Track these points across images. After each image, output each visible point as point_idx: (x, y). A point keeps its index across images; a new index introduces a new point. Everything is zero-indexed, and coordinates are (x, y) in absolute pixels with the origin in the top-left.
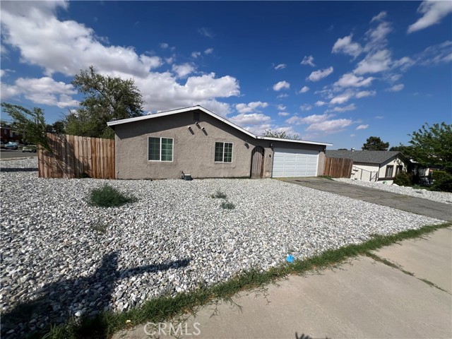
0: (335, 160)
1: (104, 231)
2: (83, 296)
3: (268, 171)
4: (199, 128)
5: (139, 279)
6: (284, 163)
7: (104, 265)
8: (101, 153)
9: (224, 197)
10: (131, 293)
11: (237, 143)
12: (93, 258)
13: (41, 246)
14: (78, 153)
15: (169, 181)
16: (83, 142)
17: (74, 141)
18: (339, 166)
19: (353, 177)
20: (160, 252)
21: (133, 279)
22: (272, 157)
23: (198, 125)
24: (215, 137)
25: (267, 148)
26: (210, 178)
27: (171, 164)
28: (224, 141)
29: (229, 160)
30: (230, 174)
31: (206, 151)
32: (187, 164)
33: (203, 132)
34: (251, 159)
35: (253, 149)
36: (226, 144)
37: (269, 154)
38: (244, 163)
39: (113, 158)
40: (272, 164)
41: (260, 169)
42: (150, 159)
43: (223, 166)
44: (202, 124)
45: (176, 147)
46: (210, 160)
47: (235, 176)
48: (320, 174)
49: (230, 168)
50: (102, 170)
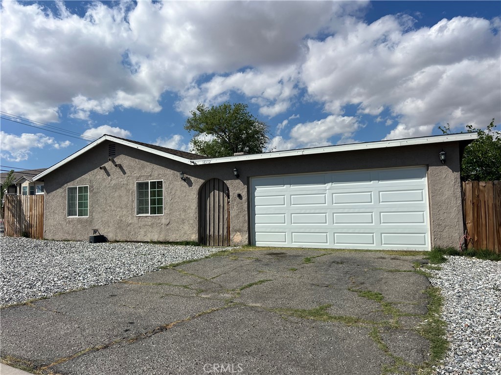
3: (239, 230)
4: (116, 165)
6: (287, 212)
8: (35, 211)
16: (26, 200)
22: (245, 198)
23: (114, 162)
24: (135, 175)
25: (231, 181)
26: (131, 242)
27: (87, 220)
28: (149, 179)
29: (160, 211)
30: (161, 236)
31: (125, 199)
32: (104, 219)
33: (120, 170)
34: (198, 206)
35: (200, 187)
36: (153, 184)
37: (238, 192)
38: (185, 216)
39: (42, 215)
40: (247, 215)
41: (226, 226)
42: (70, 215)
43: (149, 221)
44: (118, 159)
45: (91, 197)
46: (130, 212)
47: (171, 240)
48: (444, 244)
49: (160, 224)
50: (35, 229)
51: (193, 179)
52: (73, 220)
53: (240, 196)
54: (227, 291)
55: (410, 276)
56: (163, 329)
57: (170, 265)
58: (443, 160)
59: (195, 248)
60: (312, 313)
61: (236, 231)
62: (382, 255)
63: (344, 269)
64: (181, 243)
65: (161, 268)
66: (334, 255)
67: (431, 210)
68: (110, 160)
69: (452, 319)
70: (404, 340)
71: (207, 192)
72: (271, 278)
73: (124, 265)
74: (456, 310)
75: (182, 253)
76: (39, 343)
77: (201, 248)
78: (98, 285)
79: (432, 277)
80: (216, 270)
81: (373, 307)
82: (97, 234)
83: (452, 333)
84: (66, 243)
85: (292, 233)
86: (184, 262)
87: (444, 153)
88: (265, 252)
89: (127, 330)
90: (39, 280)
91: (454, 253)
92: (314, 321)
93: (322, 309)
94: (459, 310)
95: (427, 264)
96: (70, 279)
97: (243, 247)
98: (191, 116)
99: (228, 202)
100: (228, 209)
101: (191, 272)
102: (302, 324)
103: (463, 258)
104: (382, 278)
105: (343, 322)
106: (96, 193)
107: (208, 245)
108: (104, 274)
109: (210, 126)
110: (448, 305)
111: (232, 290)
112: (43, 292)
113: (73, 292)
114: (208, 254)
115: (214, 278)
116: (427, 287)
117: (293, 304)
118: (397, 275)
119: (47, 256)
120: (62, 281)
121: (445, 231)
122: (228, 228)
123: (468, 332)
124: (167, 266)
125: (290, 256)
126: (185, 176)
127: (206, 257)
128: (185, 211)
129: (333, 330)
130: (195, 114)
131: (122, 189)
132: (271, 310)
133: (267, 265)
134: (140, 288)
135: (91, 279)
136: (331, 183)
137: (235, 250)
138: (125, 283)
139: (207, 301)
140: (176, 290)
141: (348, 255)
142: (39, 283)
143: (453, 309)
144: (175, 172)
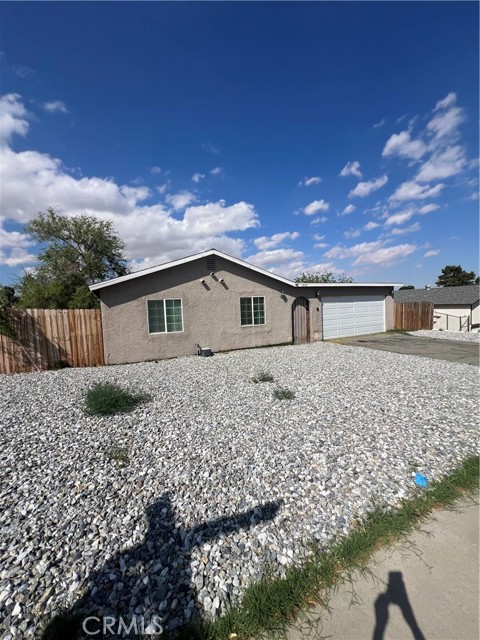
0: (409, 305)
1: (126, 459)
2: (143, 591)
3: (317, 331)
4: (216, 280)
5: (215, 546)
6: (338, 318)
7: (152, 526)
8: (83, 330)
9: (270, 379)
10: (214, 575)
11: (270, 296)
12: (130, 512)
13: (45, 498)
14: (51, 332)
15: (182, 360)
16: (56, 317)
17: (44, 318)
18: (414, 314)
19: (436, 328)
20: (224, 490)
21: (207, 547)
22: (320, 310)
23: (214, 277)
24: (238, 291)
25: (312, 299)
27: (180, 335)
28: (252, 295)
29: (262, 321)
30: (264, 341)
31: (229, 312)
33: (222, 286)
35: (293, 303)
37: (316, 306)
38: (282, 324)
40: (321, 321)
41: (306, 329)
42: (153, 332)
43: (253, 331)
44: (220, 274)
45: (187, 310)
46: (235, 324)
49: (263, 332)
52: (159, 337)
53: (317, 309)
61: (315, 332)
68: (209, 274)
71: (297, 307)
99: (307, 313)
100: (307, 318)
106: (192, 307)
107: (298, 344)
136: (355, 302)
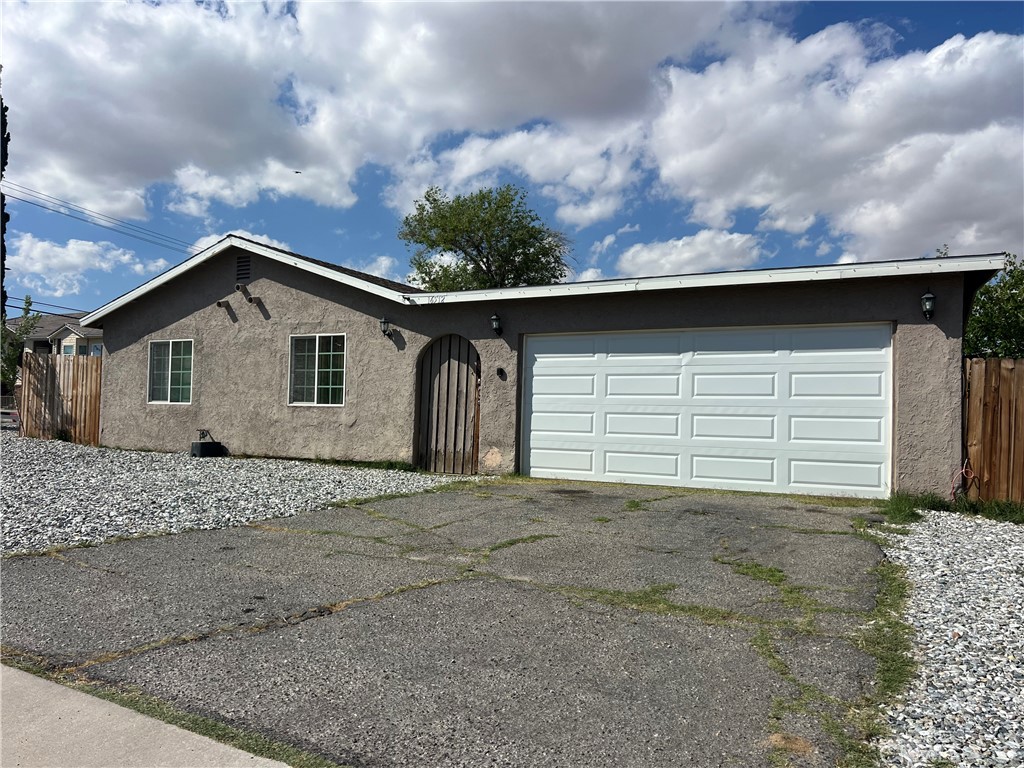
3: (497, 443)
4: (250, 299)
8: (84, 387)
11: (359, 333)
16: (65, 365)
22: (512, 377)
23: (246, 293)
24: (289, 321)
25: (486, 341)
26: (276, 458)
27: (187, 410)
28: (317, 330)
29: (337, 397)
30: (338, 449)
31: (267, 370)
32: (222, 410)
33: (258, 311)
34: (416, 390)
35: (421, 351)
36: (325, 341)
37: (498, 364)
38: (387, 409)
39: (98, 396)
40: (514, 413)
41: (470, 433)
42: (153, 399)
43: (314, 418)
44: (256, 286)
45: (199, 363)
46: (277, 398)
47: (357, 458)
48: (919, 485)
49: (336, 425)
50: (83, 425)
51: (406, 334)
52: (159, 409)
53: (501, 373)
54: (464, 552)
55: (842, 542)
56: (322, 612)
57: (351, 501)
58: (928, 311)
59: (403, 475)
60: (635, 598)
61: (491, 444)
62: (789, 503)
63: (707, 524)
64: (377, 465)
65: (333, 505)
66: (689, 498)
67: (897, 414)
68: (238, 288)
69: (926, 622)
70: (823, 654)
71: (436, 359)
72: (555, 533)
73: (258, 495)
74: (936, 607)
75: (378, 481)
76: (65, 624)
77: (417, 475)
78: (199, 529)
79: (889, 546)
80: (444, 515)
81: (764, 594)
82: (208, 439)
83: (924, 647)
84: (143, 454)
85: (606, 452)
86: (380, 497)
87: (931, 296)
88: (549, 488)
89: (248, 611)
90: (80, 513)
91: (939, 505)
92: (638, 612)
93: (655, 591)
94: (942, 606)
95: (881, 522)
96: (143, 514)
97: (504, 476)
98: (414, 212)
99: (478, 385)
100: (477, 399)
101: (392, 514)
102: (612, 615)
103: (956, 515)
104: (785, 544)
105: (698, 618)
106: (208, 356)
107: (432, 470)
108: (213, 509)
109: (451, 235)
110: (919, 597)
111: (474, 550)
112: (85, 536)
113: (145, 538)
114: (430, 485)
115: (439, 527)
116: (878, 563)
117: (597, 580)
118: (818, 540)
119: (101, 473)
120: (125, 516)
121: (922, 459)
122: (476, 437)
123: (959, 647)
124: (344, 503)
125: (599, 496)
126: (392, 327)
127: (427, 491)
128: (387, 399)
129: (675, 631)
130: (421, 208)
131: (262, 349)
132: (551, 588)
133: (550, 509)
134: (286, 537)
135: (186, 517)
136: (691, 353)
137: (486, 481)
138: (255, 528)
139: (420, 567)
140: (360, 546)
141: (717, 500)
142: (79, 519)
143: (929, 605)
144: (372, 319)
